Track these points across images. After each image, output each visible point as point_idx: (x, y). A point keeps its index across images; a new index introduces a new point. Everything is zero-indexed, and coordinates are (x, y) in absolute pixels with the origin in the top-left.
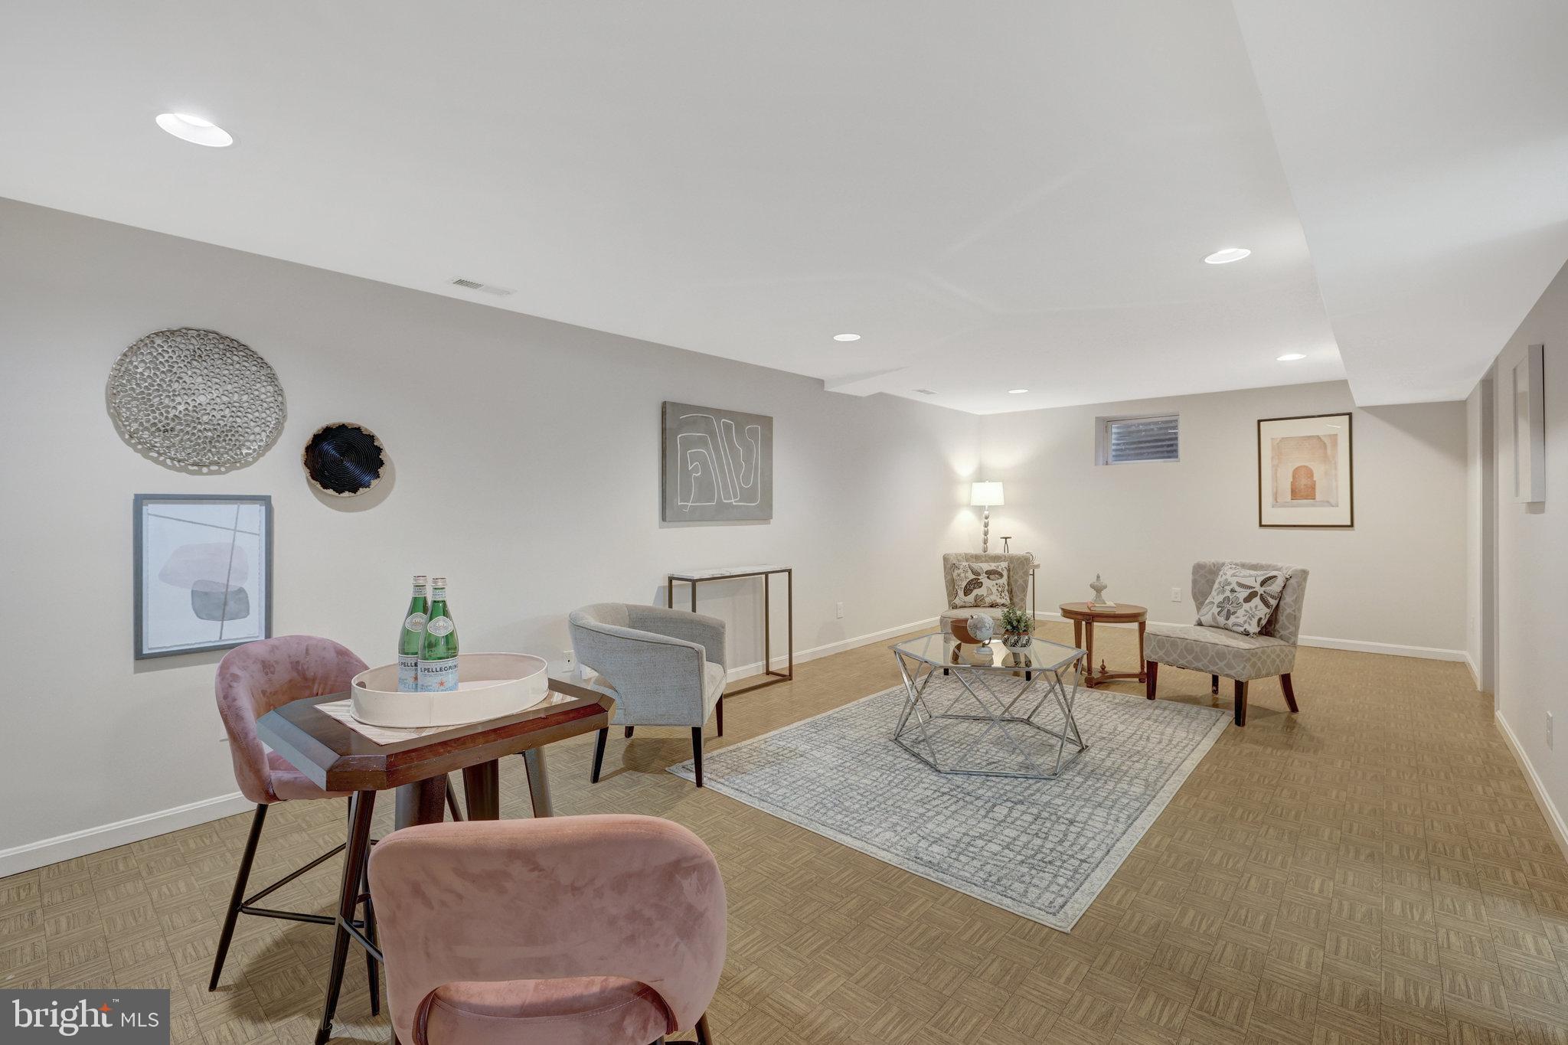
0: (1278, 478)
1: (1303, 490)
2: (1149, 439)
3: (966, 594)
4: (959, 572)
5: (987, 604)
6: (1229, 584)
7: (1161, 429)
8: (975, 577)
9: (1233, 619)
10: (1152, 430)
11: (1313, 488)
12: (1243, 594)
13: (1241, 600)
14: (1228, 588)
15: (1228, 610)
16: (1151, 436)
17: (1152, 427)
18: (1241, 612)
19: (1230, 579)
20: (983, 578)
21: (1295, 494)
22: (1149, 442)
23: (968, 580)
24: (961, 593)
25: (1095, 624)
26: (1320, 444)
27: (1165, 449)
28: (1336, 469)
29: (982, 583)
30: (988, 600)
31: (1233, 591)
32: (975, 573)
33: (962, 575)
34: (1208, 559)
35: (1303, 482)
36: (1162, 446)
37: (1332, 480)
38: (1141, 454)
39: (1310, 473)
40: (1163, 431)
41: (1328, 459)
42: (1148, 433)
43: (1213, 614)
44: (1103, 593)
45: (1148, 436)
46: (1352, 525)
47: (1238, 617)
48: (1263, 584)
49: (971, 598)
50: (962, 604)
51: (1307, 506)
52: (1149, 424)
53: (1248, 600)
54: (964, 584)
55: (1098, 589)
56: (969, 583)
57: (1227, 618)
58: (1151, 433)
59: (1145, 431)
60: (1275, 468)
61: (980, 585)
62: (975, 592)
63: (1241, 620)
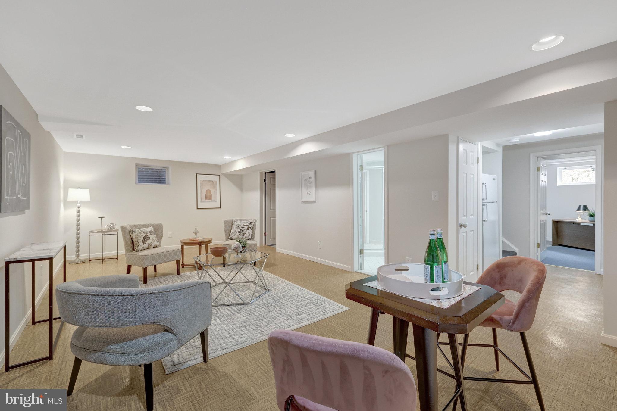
0: (202, 193)
1: (208, 198)
2: (147, 175)
3: (144, 243)
4: (137, 233)
5: (153, 247)
6: (240, 225)
7: (152, 171)
8: (146, 235)
9: (245, 236)
10: (148, 171)
11: (211, 196)
12: (246, 228)
13: (246, 230)
14: (241, 227)
15: (243, 233)
16: (148, 174)
17: (148, 170)
18: (247, 233)
19: (240, 224)
20: (149, 235)
21: (207, 198)
22: (147, 176)
23: (143, 237)
24: (141, 243)
25: (202, 245)
26: (212, 183)
27: (154, 179)
28: (216, 191)
29: (149, 237)
30: (153, 245)
31: (242, 227)
32: (145, 233)
33: (139, 235)
34: (229, 218)
35: (209, 194)
36: (152, 178)
37: (216, 195)
38: (144, 181)
39: (210, 192)
40: (153, 173)
41: (215, 188)
42: (146, 173)
43: (237, 235)
44: (197, 234)
45: (146, 174)
46: (220, 208)
47: (246, 235)
48: (250, 224)
49: (146, 245)
50: (142, 248)
51: (210, 202)
52: (147, 169)
53: (248, 229)
54: (142, 239)
55: (196, 233)
56: (144, 238)
57: (243, 235)
58: (148, 172)
59: (145, 171)
60: (201, 190)
61: (149, 238)
62: (148, 242)
63: (247, 235)
